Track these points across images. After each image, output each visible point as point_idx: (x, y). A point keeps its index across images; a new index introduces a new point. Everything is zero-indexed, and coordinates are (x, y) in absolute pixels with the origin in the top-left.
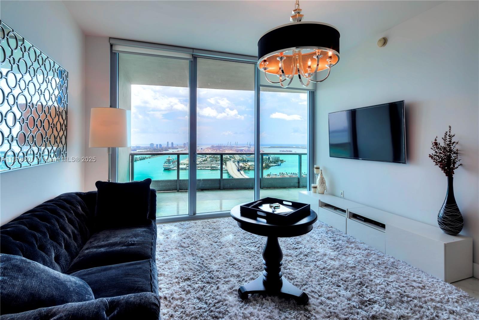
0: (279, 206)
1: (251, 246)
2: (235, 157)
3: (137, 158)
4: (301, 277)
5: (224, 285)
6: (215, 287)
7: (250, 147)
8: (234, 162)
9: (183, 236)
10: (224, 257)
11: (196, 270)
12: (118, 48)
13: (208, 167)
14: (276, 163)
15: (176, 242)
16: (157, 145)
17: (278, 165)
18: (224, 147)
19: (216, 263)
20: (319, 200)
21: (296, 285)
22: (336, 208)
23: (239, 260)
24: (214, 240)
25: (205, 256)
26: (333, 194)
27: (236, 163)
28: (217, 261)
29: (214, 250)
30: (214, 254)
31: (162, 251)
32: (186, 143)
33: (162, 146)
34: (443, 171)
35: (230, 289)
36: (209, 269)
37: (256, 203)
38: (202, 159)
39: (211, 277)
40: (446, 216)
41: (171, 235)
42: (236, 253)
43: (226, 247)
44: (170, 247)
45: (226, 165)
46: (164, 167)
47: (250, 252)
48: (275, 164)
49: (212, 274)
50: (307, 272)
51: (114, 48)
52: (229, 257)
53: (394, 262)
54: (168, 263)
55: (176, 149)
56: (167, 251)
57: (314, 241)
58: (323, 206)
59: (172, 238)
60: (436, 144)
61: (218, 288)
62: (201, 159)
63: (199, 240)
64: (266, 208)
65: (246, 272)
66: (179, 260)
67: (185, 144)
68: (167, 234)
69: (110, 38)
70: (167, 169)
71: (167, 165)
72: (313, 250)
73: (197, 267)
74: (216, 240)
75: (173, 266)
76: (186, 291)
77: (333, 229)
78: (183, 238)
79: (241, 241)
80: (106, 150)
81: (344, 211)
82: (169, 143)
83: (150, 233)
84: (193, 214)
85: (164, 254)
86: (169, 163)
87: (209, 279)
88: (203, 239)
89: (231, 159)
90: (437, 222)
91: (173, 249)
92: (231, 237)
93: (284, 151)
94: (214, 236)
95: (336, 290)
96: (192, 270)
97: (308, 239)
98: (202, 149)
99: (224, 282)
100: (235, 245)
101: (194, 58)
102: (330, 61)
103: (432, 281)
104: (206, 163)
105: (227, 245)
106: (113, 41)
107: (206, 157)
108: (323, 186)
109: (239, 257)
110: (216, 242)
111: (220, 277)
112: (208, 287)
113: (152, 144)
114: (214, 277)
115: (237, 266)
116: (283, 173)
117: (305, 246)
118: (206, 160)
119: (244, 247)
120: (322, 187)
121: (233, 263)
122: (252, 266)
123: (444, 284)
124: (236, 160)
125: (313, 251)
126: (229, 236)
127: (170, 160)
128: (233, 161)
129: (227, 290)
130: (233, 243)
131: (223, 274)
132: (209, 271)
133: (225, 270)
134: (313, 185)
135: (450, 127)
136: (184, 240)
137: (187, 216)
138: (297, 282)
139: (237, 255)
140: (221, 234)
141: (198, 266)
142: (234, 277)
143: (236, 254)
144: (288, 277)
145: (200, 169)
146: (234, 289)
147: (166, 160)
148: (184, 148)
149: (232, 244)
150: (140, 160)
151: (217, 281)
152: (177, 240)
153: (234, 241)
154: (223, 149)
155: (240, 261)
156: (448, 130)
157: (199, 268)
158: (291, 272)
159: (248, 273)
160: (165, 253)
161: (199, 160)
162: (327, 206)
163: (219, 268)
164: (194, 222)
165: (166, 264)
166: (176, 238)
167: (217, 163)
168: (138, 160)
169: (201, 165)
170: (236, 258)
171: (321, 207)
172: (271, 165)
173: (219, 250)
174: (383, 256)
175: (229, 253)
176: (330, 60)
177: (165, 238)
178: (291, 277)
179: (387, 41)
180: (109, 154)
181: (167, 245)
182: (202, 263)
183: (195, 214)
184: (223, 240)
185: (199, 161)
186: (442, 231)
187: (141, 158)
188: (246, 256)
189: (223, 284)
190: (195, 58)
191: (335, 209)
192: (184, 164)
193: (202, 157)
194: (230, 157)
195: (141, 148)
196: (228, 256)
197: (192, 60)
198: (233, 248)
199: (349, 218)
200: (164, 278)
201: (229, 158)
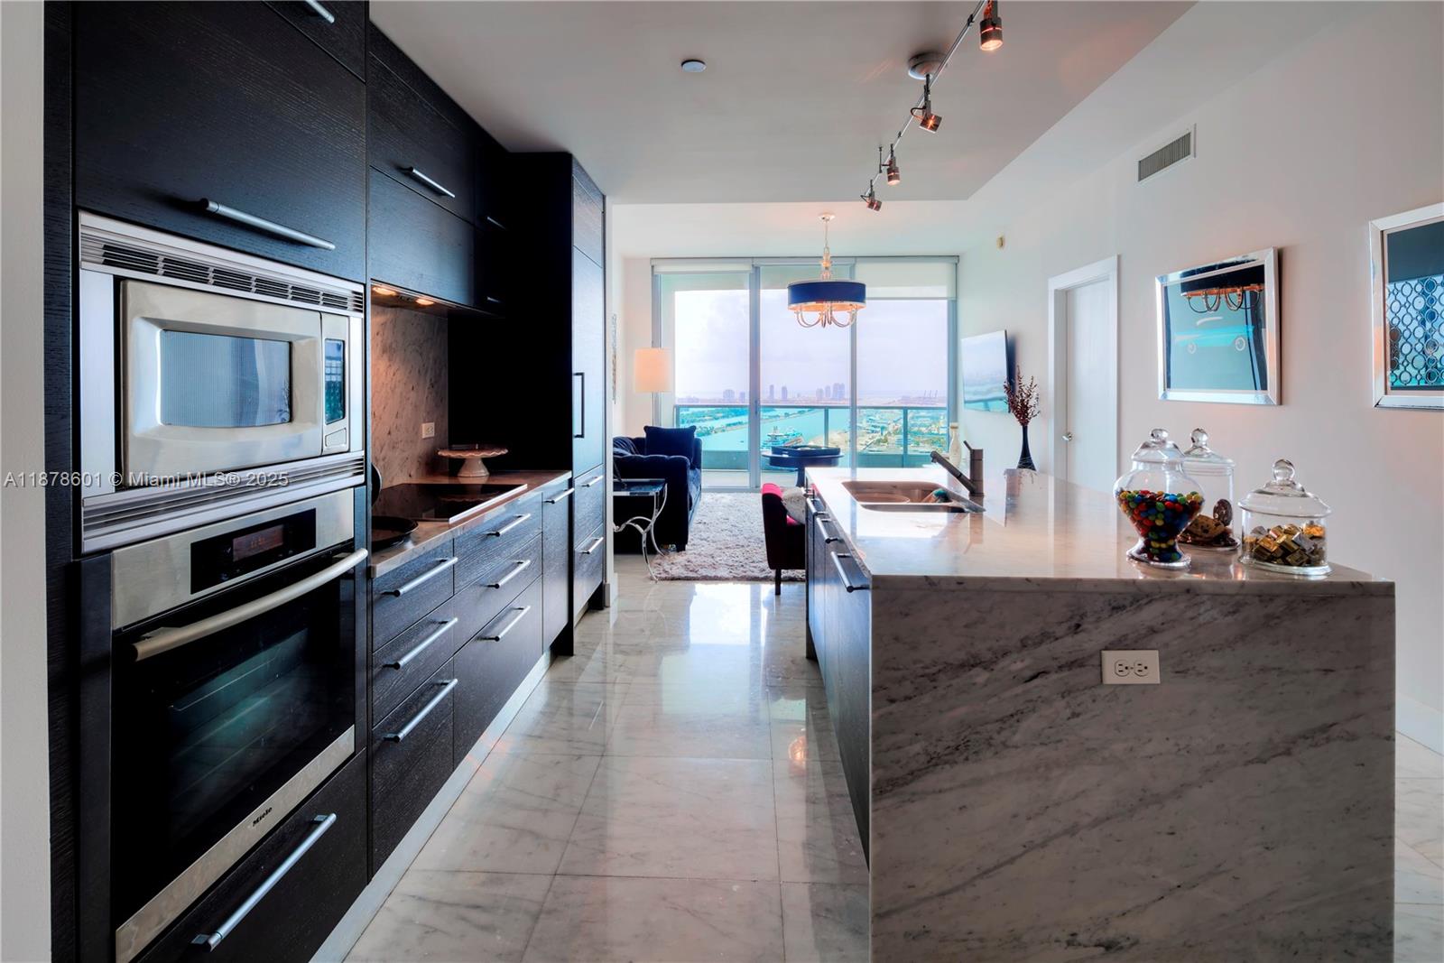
12: (662, 268)
34: (1017, 419)
51: (655, 269)
67: (821, 391)
69: (652, 259)
106: (654, 262)
107: (885, 433)
118: (886, 441)
179: (1004, 242)
190: (756, 269)
197: (753, 272)
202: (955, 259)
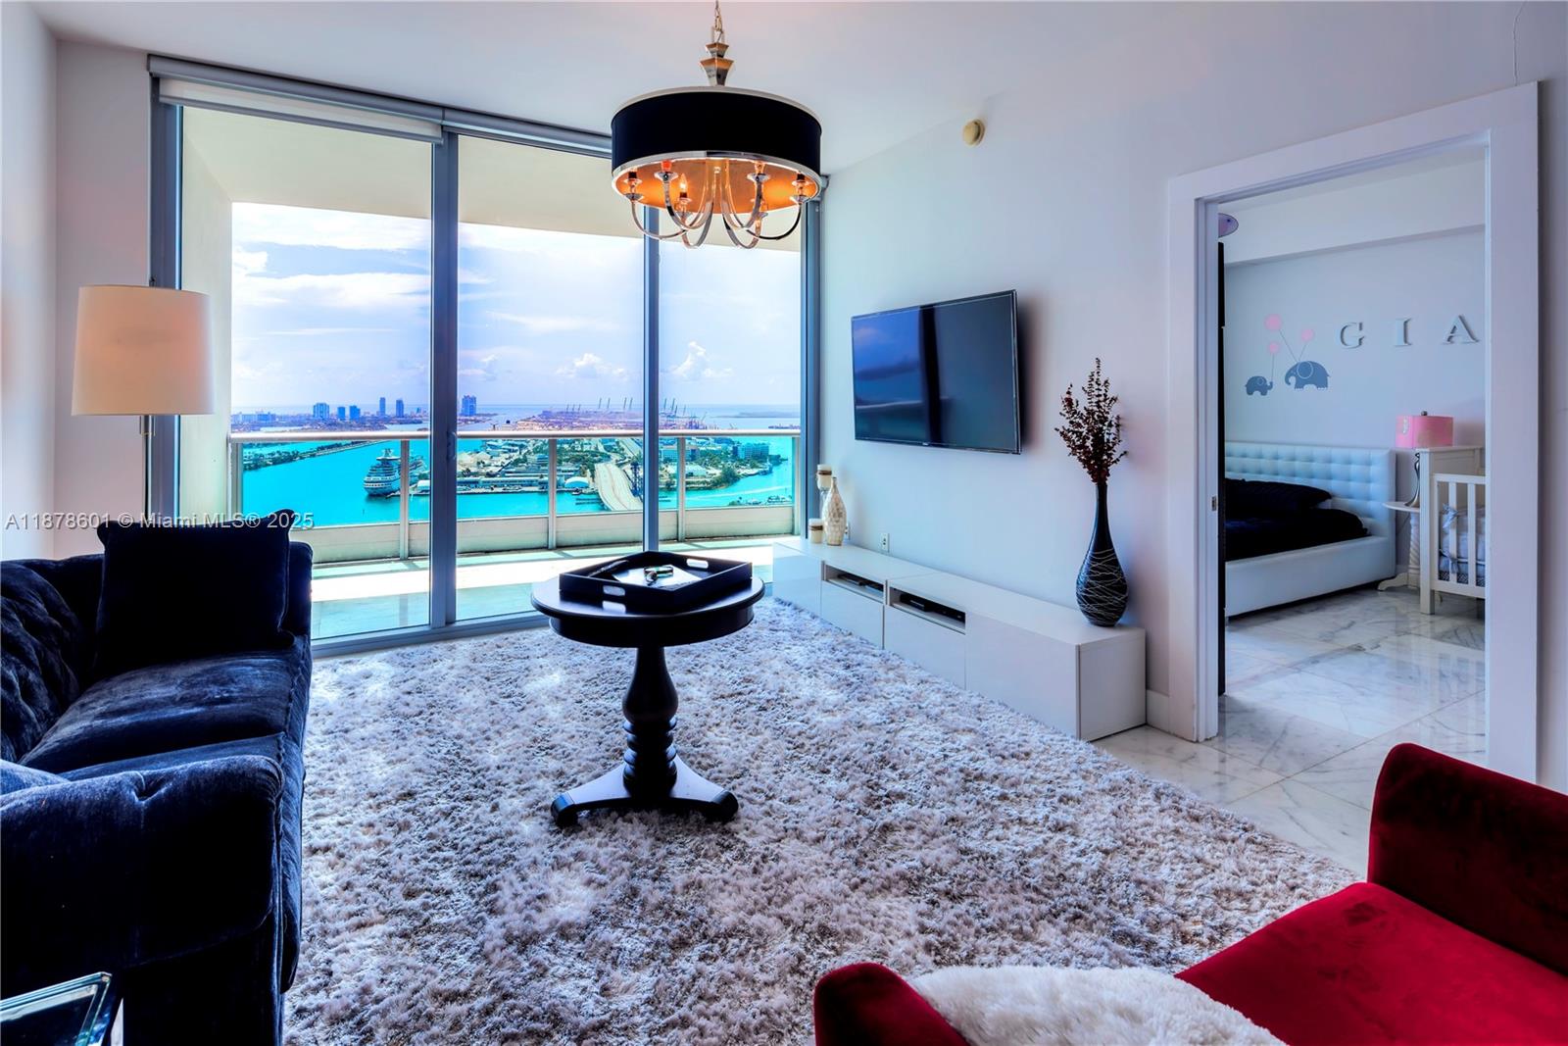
0: (672, 571)
1: (612, 698)
2: (623, 450)
3: (261, 455)
4: (734, 761)
5: (513, 799)
6: (486, 806)
7: (674, 416)
8: (619, 465)
9: (406, 687)
10: (525, 730)
11: (435, 772)
12: (181, 89)
13: (531, 486)
14: (757, 467)
15: (379, 704)
16: (342, 410)
17: (765, 473)
18: (587, 414)
19: (498, 749)
20: (823, 563)
21: (716, 780)
22: (863, 582)
23: (569, 735)
24: (503, 690)
25: (467, 734)
26: (858, 543)
27: (628, 468)
28: (502, 743)
29: (499, 715)
30: (497, 727)
31: (332, 732)
33: (362, 414)
34: (1087, 470)
35: (531, 806)
36: (475, 765)
37: (610, 567)
38: (510, 458)
39: (479, 785)
40: (1091, 581)
41: (364, 688)
42: (565, 718)
43: (536, 707)
44: (360, 720)
45: (593, 476)
46: (370, 485)
47: (605, 712)
48: (755, 471)
49: (483, 776)
50: (752, 747)
51: (165, 90)
52: (539, 733)
53: (979, 706)
54: (349, 762)
55: (414, 423)
56: (346, 731)
57: (793, 672)
58: (833, 578)
59: (369, 694)
60: (1069, 402)
61: (495, 808)
62: (507, 456)
63: (455, 694)
64: (636, 577)
65: (584, 764)
66: (384, 751)
68: (352, 683)
69: (150, 56)
70: (379, 495)
71: (379, 478)
72: (785, 694)
73: (438, 764)
74: (509, 689)
75: (365, 767)
76: (398, 825)
77: (853, 639)
78: (404, 693)
79: (586, 688)
80: (135, 422)
81: (880, 587)
82: (387, 403)
83: (287, 669)
84: (444, 624)
85: (337, 740)
86: (388, 473)
87: (471, 789)
88: (468, 691)
89: (609, 457)
90: (1076, 597)
91: (369, 724)
92: (556, 679)
93: (782, 428)
94: (504, 679)
95: (817, 781)
96: (424, 772)
97: (780, 667)
98: (508, 422)
99: (515, 793)
100: (564, 700)
101: (446, 136)
102: (801, 188)
103: (1052, 740)
104: (523, 468)
105: (539, 701)
106: (161, 68)
107: (524, 451)
108: (837, 522)
109: (571, 727)
110: (509, 696)
111: (505, 782)
112: (466, 808)
113: (322, 405)
114: (487, 783)
115: (560, 751)
116: (778, 498)
117: (764, 685)
118: (525, 460)
119: (591, 702)
120: (834, 526)
121: (550, 744)
122: (603, 747)
123: (1075, 744)
124: (627, 460)
125: (782, 697)
126: (551, 677)
128: (617, 461)
129: (520, 810)
130: (562, 694)
131: (517, 774)
132: (475, 769)
133: (524, 763)
134: (812, 522)
135: (1098, 361)
136: (408, 698)
137: (426, 629)
138: (720, 772)
139: (567, 722)
140: (527, 672)
141: (443, 759)
142: (547, 777)
143: (565, 721)
144: (699, 763)
145: (500, 490)
146: (540, 805)
147: (375, 463)
149: (557, 698)
150: (276, 462)
151: (497, 792)
152: (384, 699)
153: (564, 689)
154: (581, 422)
155: (573, 737)
156: (1094, 368)
157: (444, 766)
158: (711, 751)
159: (590, 763)
160: (341, 736)
161: (497, 461)
162: (843, 576)
163: (506, 761)
164: (445, 645)
165: (340, 764)
166: (380, 695)
167: (563, 469)
168: (267, 465)
169: (502, 479)
170: (563, 731)
171: (827, 581)
172: (742, 472)
173: (515, 714)
174: (958, 694)
175: (542, 719)
176: (800, 185)
177: (346, 695)
178: (705, 762)
179: (984, 130)
180: (147, 436)
181: (349, 715)
182: (458, 753)
183: (454, 622)
184: (530, 687)
185: (499, 464)
186: (1084, 619)
187: (277, 455)
188: (592, 724)
189: (512, 796)
190: (451, 136)
191: (861, 584)
193: (510, 450)
194: (605, 448)
195: (277, 420)
196: (536, 729)
197: (442, 142)
198: (559, 707)
199: (891, 605)
200: (330, 801)
201: (605, 451)
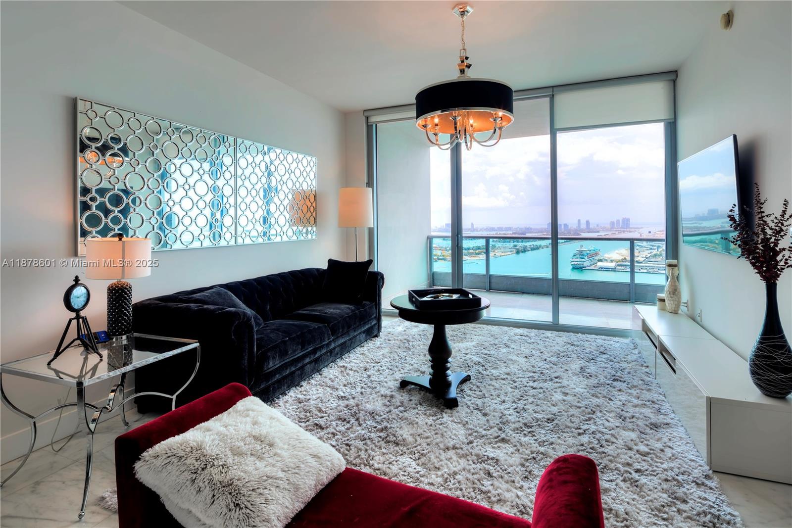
12: (373, 119)
20: (643, 320)
26: (693, 317)
32: (615, 222)
33: (569, 228)
38: (651, 253)
46: (573, 263)
51: (369, 120)
55: (595, 232)
62: (649, 251)
69: (364, 111)
70: (578, 268)
71: (578, 260)
82: (581, 222)
86: (582, 257)
98: (650, 232)
104: (659, 260)
106: (368, 113)
118: (661, 255)
127: (583, 252)
134: (659, 296)
145: (645, 271)
147: (576, 252)
148: (611, 231)
150: (533, 249)
161: (643, 254)
168: (528, 251)
169: (647, 265)
185: (644, 256)
187: (532, 246)
192: (612, 261)
193: (651, 249)
199: (660, 352)
202: (671, 76)
